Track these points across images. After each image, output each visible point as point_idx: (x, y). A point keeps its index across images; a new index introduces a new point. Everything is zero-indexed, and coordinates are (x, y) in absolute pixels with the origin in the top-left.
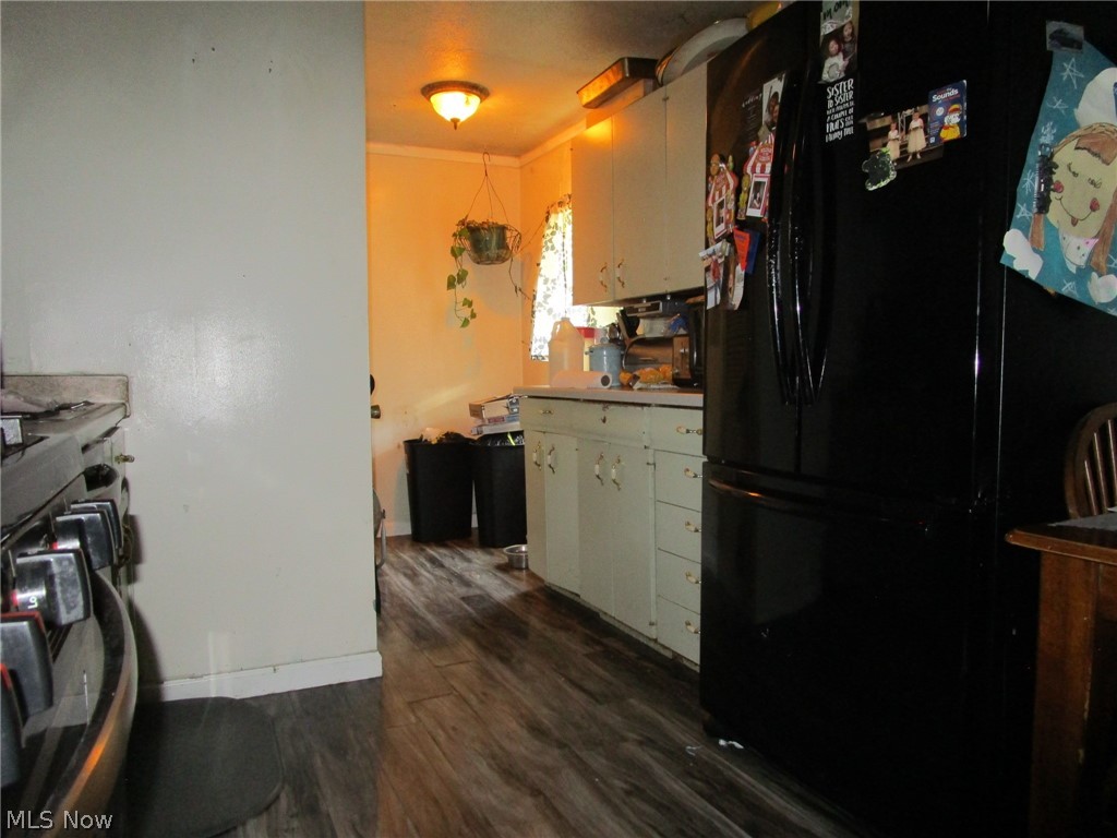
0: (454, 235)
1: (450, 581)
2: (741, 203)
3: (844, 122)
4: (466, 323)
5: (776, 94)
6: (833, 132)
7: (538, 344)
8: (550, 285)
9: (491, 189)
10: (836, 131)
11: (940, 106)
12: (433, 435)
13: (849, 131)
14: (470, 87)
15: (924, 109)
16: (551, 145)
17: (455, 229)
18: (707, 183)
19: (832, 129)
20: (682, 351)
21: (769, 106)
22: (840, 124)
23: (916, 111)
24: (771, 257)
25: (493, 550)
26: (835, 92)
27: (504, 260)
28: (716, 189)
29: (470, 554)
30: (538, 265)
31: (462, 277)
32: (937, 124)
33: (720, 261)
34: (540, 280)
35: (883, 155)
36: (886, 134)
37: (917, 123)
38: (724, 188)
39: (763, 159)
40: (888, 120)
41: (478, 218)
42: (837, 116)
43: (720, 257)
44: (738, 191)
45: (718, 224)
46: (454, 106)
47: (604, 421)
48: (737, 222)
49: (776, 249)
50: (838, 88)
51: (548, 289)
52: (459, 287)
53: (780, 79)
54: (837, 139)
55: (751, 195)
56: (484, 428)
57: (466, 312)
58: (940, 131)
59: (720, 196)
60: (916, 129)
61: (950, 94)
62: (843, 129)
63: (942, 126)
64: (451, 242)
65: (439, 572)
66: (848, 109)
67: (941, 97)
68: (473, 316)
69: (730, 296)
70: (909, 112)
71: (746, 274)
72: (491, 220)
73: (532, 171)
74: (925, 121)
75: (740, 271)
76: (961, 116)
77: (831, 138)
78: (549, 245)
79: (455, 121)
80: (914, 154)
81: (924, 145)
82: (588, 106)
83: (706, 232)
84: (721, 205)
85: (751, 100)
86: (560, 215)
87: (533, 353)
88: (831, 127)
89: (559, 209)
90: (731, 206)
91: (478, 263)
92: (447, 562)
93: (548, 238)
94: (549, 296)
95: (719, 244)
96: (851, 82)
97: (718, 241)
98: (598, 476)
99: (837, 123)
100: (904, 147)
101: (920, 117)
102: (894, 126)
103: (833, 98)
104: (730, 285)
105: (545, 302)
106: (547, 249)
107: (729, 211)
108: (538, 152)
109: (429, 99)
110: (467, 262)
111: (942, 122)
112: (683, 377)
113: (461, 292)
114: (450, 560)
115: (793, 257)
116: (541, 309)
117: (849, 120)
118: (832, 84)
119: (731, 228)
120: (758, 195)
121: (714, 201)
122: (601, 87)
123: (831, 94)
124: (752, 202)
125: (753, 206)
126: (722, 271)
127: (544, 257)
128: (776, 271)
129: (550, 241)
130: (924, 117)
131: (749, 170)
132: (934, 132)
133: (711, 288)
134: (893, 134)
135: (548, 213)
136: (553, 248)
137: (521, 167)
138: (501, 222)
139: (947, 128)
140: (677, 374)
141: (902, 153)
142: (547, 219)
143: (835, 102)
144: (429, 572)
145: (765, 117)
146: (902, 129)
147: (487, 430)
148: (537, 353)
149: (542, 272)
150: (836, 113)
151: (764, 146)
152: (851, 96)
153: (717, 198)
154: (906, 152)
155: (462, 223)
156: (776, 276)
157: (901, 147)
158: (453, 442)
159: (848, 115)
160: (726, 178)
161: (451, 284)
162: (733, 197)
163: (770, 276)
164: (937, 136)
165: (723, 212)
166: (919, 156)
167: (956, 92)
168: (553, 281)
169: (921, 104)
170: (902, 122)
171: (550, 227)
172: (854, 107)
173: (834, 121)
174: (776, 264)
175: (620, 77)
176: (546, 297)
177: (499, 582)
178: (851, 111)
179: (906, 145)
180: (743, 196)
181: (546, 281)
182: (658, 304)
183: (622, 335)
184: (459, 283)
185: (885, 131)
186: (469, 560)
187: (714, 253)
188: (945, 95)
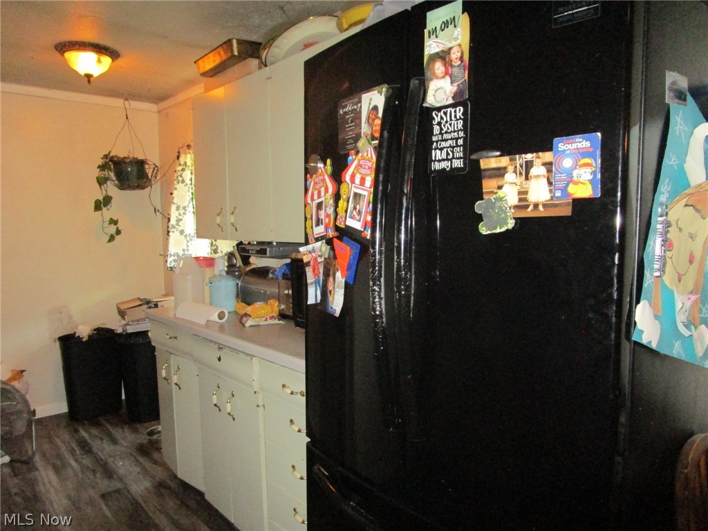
0: (99, 167)
1: (94, 472)
2: (341, 210)
3: (453, 152)
4: (112, 238)
5: (375, 108)
6: (439, 161)
7: (172, 258)
8: (182, 211)
9: (131, 130)
10: (443, 160)
11: (568, 156)
12: (84, 332)
13: (458, 164)
14: (100, 49)
15: (547, 156)
16: (181, 97)
17: (100, 162)
18: (306, 180)
19: (439, 157)
20: (286, 292)
21: (368, 118)
22: (448, 154)
23: (538, 157)
24: (374, 284)
25: (138, 426)
26: (442, 118)
27: (143, 188)
28: (314, 188)
29: (117, 432)
30: (172, 194)
31: (107, 200)
32: (564, 176)
33: (320, 260)
34: (173, 208)
35: (500, 199)
36: (502, 175)
37: (538, 170)
38: (323, 190)
39: (363, 171)
40: (504, 161)
41: (120, 152)
42: (444, 144)
43: (320, 256)
44: (337, 197)
45: (318, 225)
46: (86, 63)
47: (219, 359)
48: (337, 228)
49: (380, 276)
50: (445, 114)
51: (180, 215)
52: (104, 209)
53: (380, 93)
54: (444, 169)
55: (351, 205)
56: (128, 327)
57: (113, 229)
58: (567, 185)
59: (319, 197)
60: (538, 177)
61: (580, 145)
62: (451, 160)
63: (570, 180)
64: (97, 173)
65: (87, 461)
66: (457, 139)
67: (569, 146)
68: (118, 232)
69: (331, 298)
70: (529, 156)
71: (346, 283)
72: (131, 156)
73: (167, 116)
74: (549, 171)
75: (340, 277)
76: (594, 173)
77: (437, 166)
78: (180, 179)
79: (89, 76)
80: (536, 206)
81: (549, 198)
82: (204, 74)
83: (306, 228)
84: (319, 206)
85: (349, 108)
86: (189, 156)
87: (169, 266)
88: (437, 155)
89: (188, 151)
90: (331, 211)
91: (121, 189)
92: (96, 445)
93: (179, 174)
94: (181, 220)
95: (319, 244)
96: (460, 111)
97: (317, 240)
98: (215, 405)
99: (444, 151)
100: (523, 194)
101: (544, 164)
102: (511, 169)
103: (439, 124)
104: (330, 288)
105: (178, 224)
106: (178, 182)
107: (328, 216)
108: (171, 102)
109: (63, 55)
110: (112, 189)
111: (570, 176)
112: (288, 313)
113: (107, 213)
114: (99, 442)
115: (399, 291)
116: (175, 230)
117: (459, 152)
118: (439, 109)
119: (331, 233)
120: (358, 207)
121: (313, 199)
122: (214, 61)
123: (437, 120)
124: (352, 212)
125: (352, 217)
126: (321, 270)
127: (176, 189)
128: (380, 298)
129: (181, 176)
130: (548, 165)
131: (348, 177)
132: (562, 185)
133: (312, 284)
134: (510, 177)
135: (179, 152)
136: (183, 181)
137: (159, 112)
138: (141, 157)
139: (576, 183)
140: (283, 310)
141: (520, 200)
142: (178, 157)
143: (441, 129)
144: (76, 461)
145: (365, 129)
146: (521, 174)
147: (130, 330)
148: (172, 265)
149: (175, 201)
150: (442, 140)
151: (364, 159)
152: (460, 126)
153: (316, 197)
154: (525, 200)
155: (106, 156)
156: (380, 304)
157: (520, 193)
158: (103, 336)
159: (457, 146)
160: (324, 180)
161: (98, 206)
162: (331, 202)
163: (374, 303)
164: (564, 190)
165: (322, 214)
166: (541, 208)
167: (588, 144)
168: (184, 208)
169: (543, 150)
170: (521, 166)
171: (180, 165)
172: (465, 139)
173: (441, 149)
174: (380, 292)
175: (229, 55)
176: (179, 220)
177: (138, 469)
178: (461, 142)
179: (526, 193)
180: (342, 204)
181: (178, 208)
182: (266, 250)
183: (238, 262)
184: (104, 206)
185: (500, 172)
186: (114, 441)
187: (314, 250)
188: (574, 146)
